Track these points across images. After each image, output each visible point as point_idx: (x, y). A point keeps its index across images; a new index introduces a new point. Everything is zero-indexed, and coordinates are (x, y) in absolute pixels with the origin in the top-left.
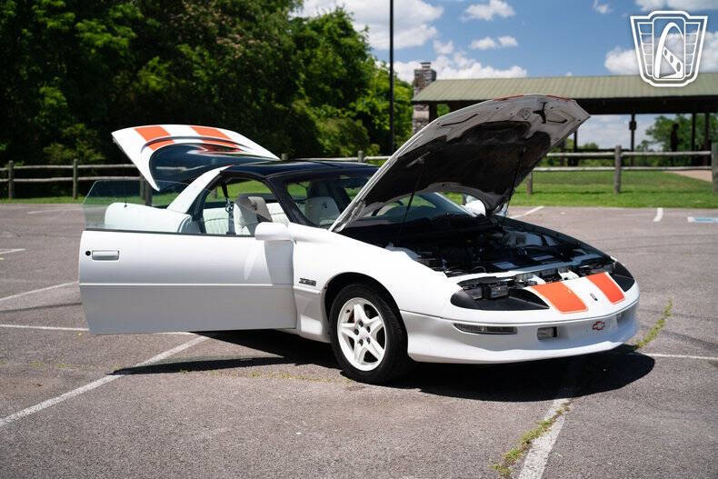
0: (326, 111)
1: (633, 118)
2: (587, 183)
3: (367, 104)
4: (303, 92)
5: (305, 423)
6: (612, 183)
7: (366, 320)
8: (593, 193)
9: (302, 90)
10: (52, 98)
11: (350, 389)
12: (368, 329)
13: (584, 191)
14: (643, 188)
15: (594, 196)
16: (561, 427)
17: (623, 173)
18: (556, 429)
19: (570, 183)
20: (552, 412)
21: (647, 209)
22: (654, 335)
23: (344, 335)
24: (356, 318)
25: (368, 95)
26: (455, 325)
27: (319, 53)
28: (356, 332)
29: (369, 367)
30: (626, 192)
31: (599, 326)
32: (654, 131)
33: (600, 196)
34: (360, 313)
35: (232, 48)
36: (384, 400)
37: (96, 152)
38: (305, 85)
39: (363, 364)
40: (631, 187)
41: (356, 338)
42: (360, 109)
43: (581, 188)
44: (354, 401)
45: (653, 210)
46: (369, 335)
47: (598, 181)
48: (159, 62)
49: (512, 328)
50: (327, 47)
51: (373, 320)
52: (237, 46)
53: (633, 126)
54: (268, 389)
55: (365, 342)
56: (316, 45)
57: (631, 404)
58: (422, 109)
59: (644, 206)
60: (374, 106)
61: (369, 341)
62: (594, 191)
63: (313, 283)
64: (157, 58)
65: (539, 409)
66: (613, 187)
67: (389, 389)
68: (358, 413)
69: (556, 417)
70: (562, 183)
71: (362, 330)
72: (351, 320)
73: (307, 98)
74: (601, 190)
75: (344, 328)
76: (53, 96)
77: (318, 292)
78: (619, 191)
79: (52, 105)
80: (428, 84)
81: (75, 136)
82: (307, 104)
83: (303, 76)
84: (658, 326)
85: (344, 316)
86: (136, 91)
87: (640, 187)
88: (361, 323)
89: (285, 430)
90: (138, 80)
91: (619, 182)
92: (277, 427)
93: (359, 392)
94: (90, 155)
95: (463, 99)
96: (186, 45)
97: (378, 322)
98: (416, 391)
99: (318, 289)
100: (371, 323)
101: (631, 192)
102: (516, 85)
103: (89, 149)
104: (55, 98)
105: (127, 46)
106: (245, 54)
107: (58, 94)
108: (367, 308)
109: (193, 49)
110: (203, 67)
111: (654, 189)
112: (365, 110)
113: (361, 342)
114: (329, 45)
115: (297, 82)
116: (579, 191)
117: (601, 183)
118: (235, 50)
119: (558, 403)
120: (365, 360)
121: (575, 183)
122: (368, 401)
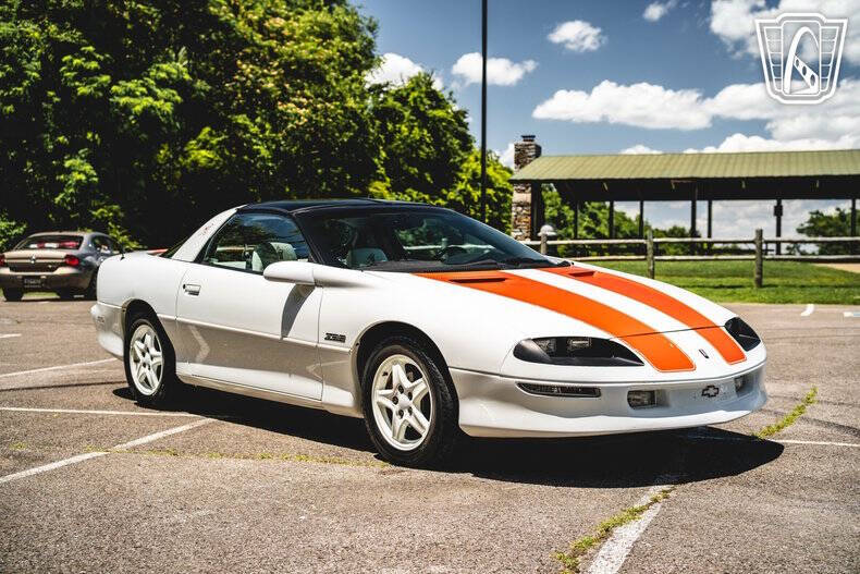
0: (410, 196)
1: (779, 203)
2: (721, 276)
3: (461, 192)
4: (383, 172)
5: (314, 507)
6: (751, 276)
7: (407, 384)
8: (729, 287)
9: (382, 170)
10: (80, 172)
11: (384, 473)
12: (410, 396)
13: (717, 285)
14: (791, 282)
15: (729, 291)
16: (654, 515)
17: (765, 263)
18: (647, 517)
19: (701, 276)
20: (646, 499)
21: (794, 305)
22: (789, 421)
23: (381, 406)
24: (395, 383)
25: (462, 181)
26: (520, 385)
27: (404, 128)
28: (395, 400)
29: (410, 446)
30: (769, 286)
31: (712, 391)
32: (808, 228)
33: (738, 290)
34: (399, 375)
35: (296, 115)
36: (425, 485)
37: (132, 240)
38: (386, 164)
39: (402, 442)
40: (776, 281)
41: (395, 409)
42: (452, 197)
43: (714, 281)
44: (385, 486)
45: (803, 306)
46: (410, 403)
47: (735, 274)
48: (210, 134)
49: (594, 389)
50: (412, 121)
51: (416, 383)
52: (302, 111)
53: (778, 212)
54: (277, 472)
55: (406, 412)
56: (401, 118)
57: (752, 492)
58: (523, 191)
59: (791, 302)
60: (469, 193)
61: (410, 411)
62: (729, 284)
63: (342, 339)
64: (207, 129)
65: (628, 496)
66: (753, 281)
67: (435, 474)
68: (387, 497)
69: (651, 504)
70: (691, 276)
71: (403, 398)
72: (389, 385)
73: (388, 179)
74: (737, 284)
75: (380, 396)
76: (80, 169)
77: (348, 350)
78: (759, 283)
79: (79, 181)
80: (531, 161)
81: (107, 220)
82: (388, 189)
83: (383, 154)
84: (796, 412)
85: (380, 381)
86: (183, 169)
87: (785, 281)
88: (401, 389)
89: (284, 513)
90: (186, 155)
91: (760, 273)
92: (276, 511)
93: (395, 476)
94: (124, 243)
95: (573, 177)
96: (245, 116)
97: (422, 387)
98: (468, 476)
99: (348, 346)
100: (414, 387)
101: (776, 286)
102: (636, 163)
103: (123, 235)
104: (84, 172)
105: (170, 112)
106: (310, 119)
107: (88, 167)
108: (408, 368)
109: (253, 120)
110: (260, 139)
111: (804, 282)
112: (458, 198)
113: (401, 413)
114: (414, 118)
115: (376, 160)
116: (711, 284)
117: (738, 276)
118: (298, 117)
119: (655, 491)
120: (406, 437)
121: (707, 276)
122: (405, 486)
